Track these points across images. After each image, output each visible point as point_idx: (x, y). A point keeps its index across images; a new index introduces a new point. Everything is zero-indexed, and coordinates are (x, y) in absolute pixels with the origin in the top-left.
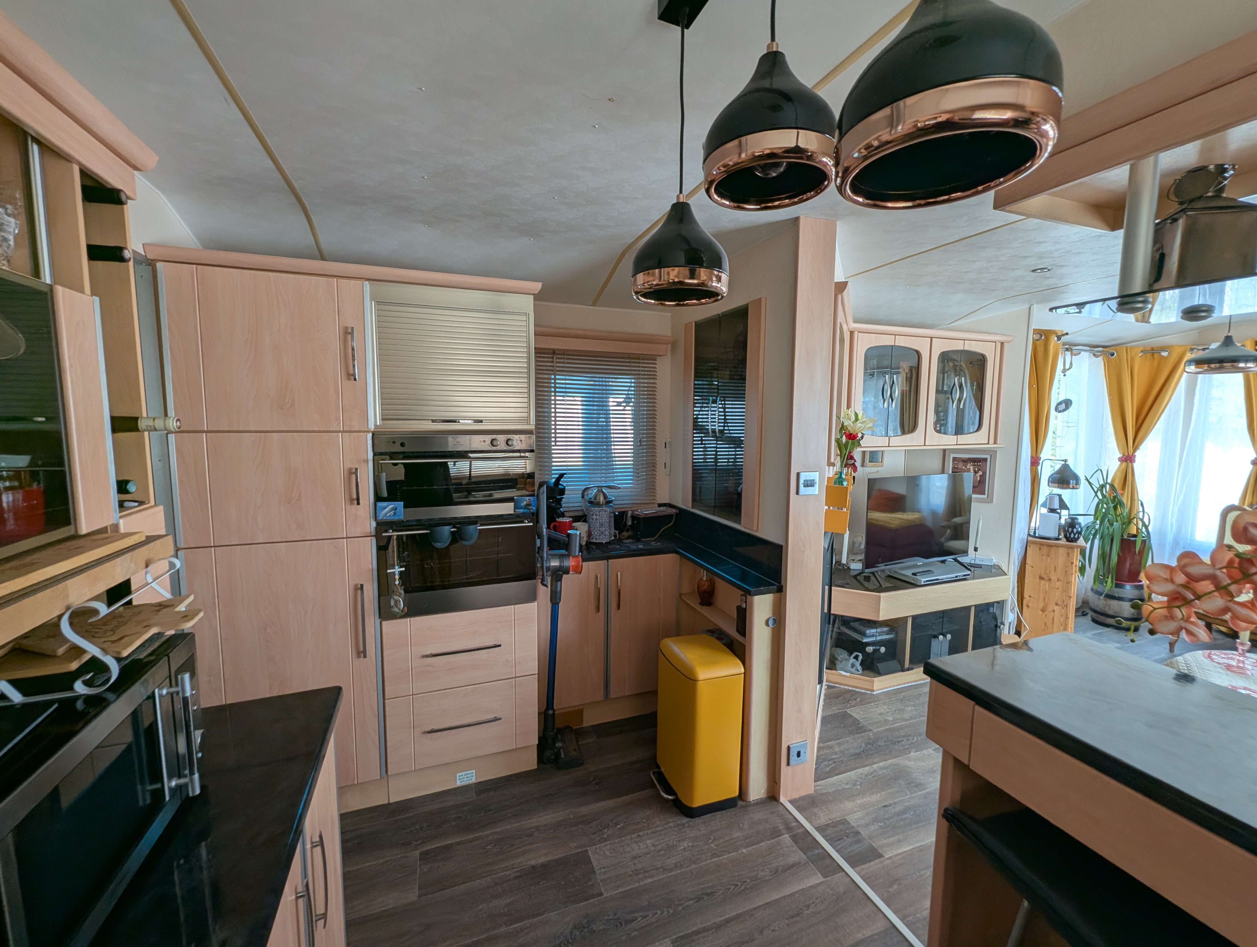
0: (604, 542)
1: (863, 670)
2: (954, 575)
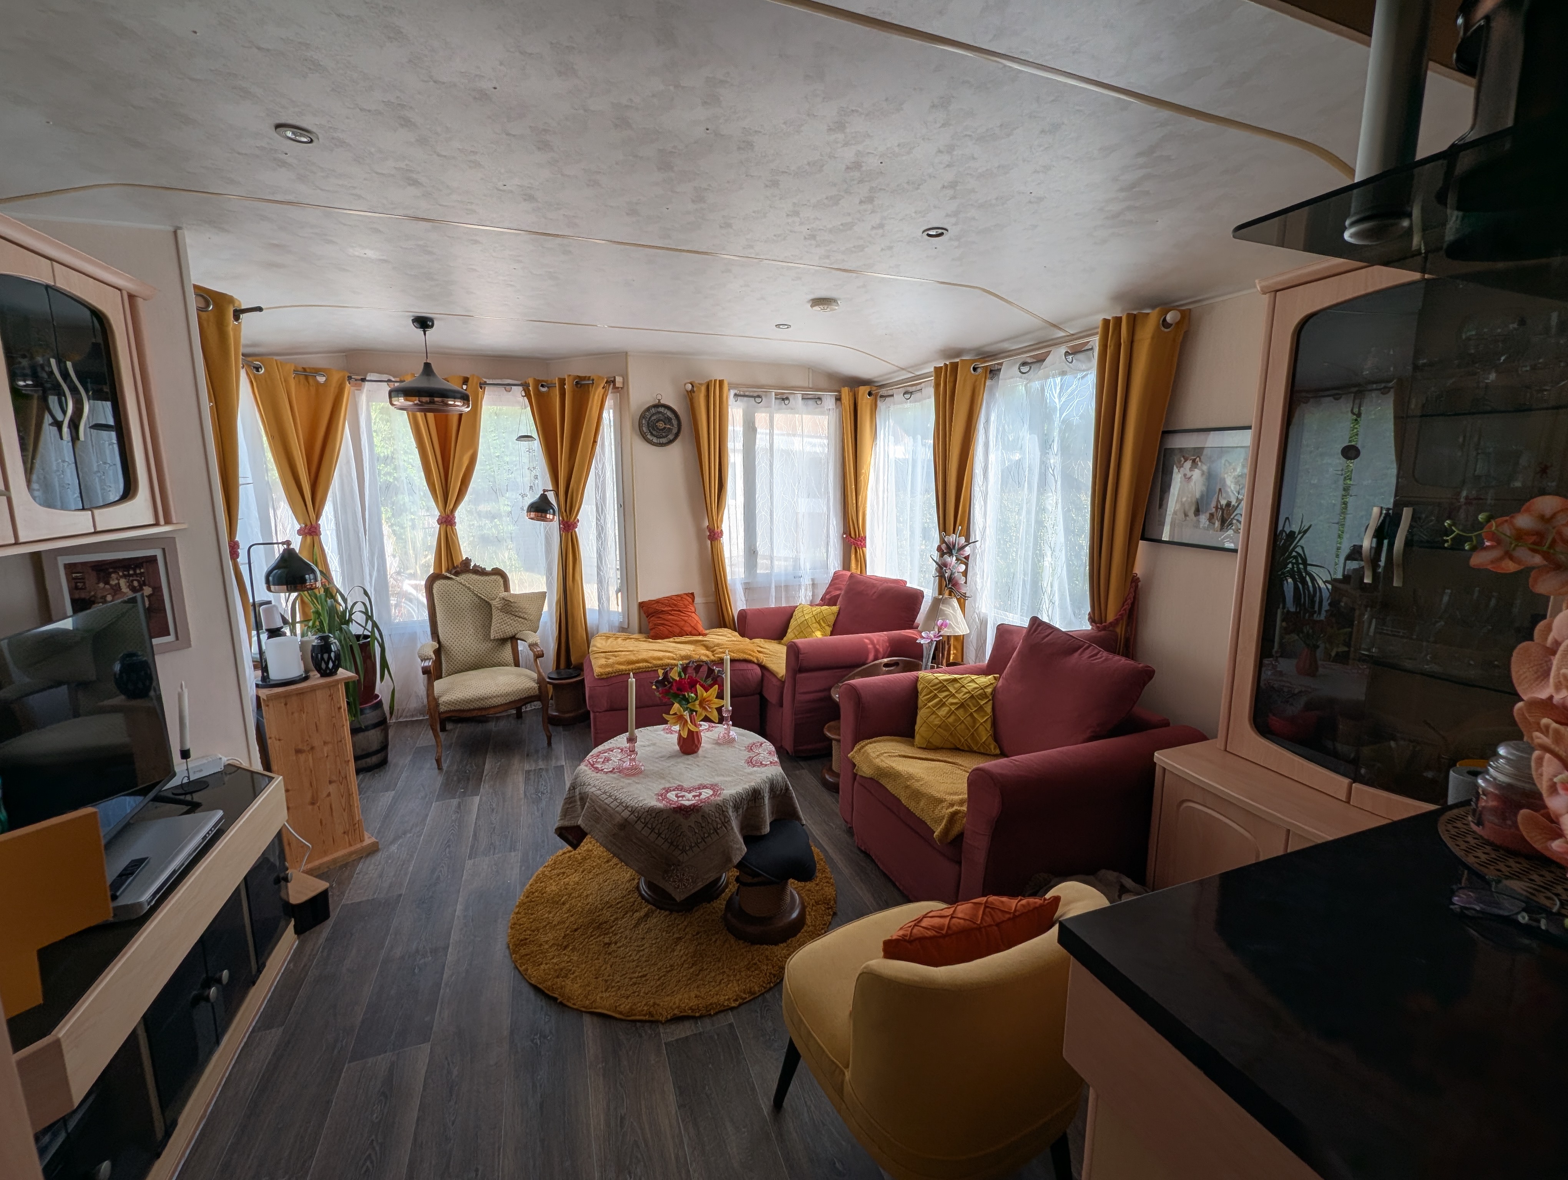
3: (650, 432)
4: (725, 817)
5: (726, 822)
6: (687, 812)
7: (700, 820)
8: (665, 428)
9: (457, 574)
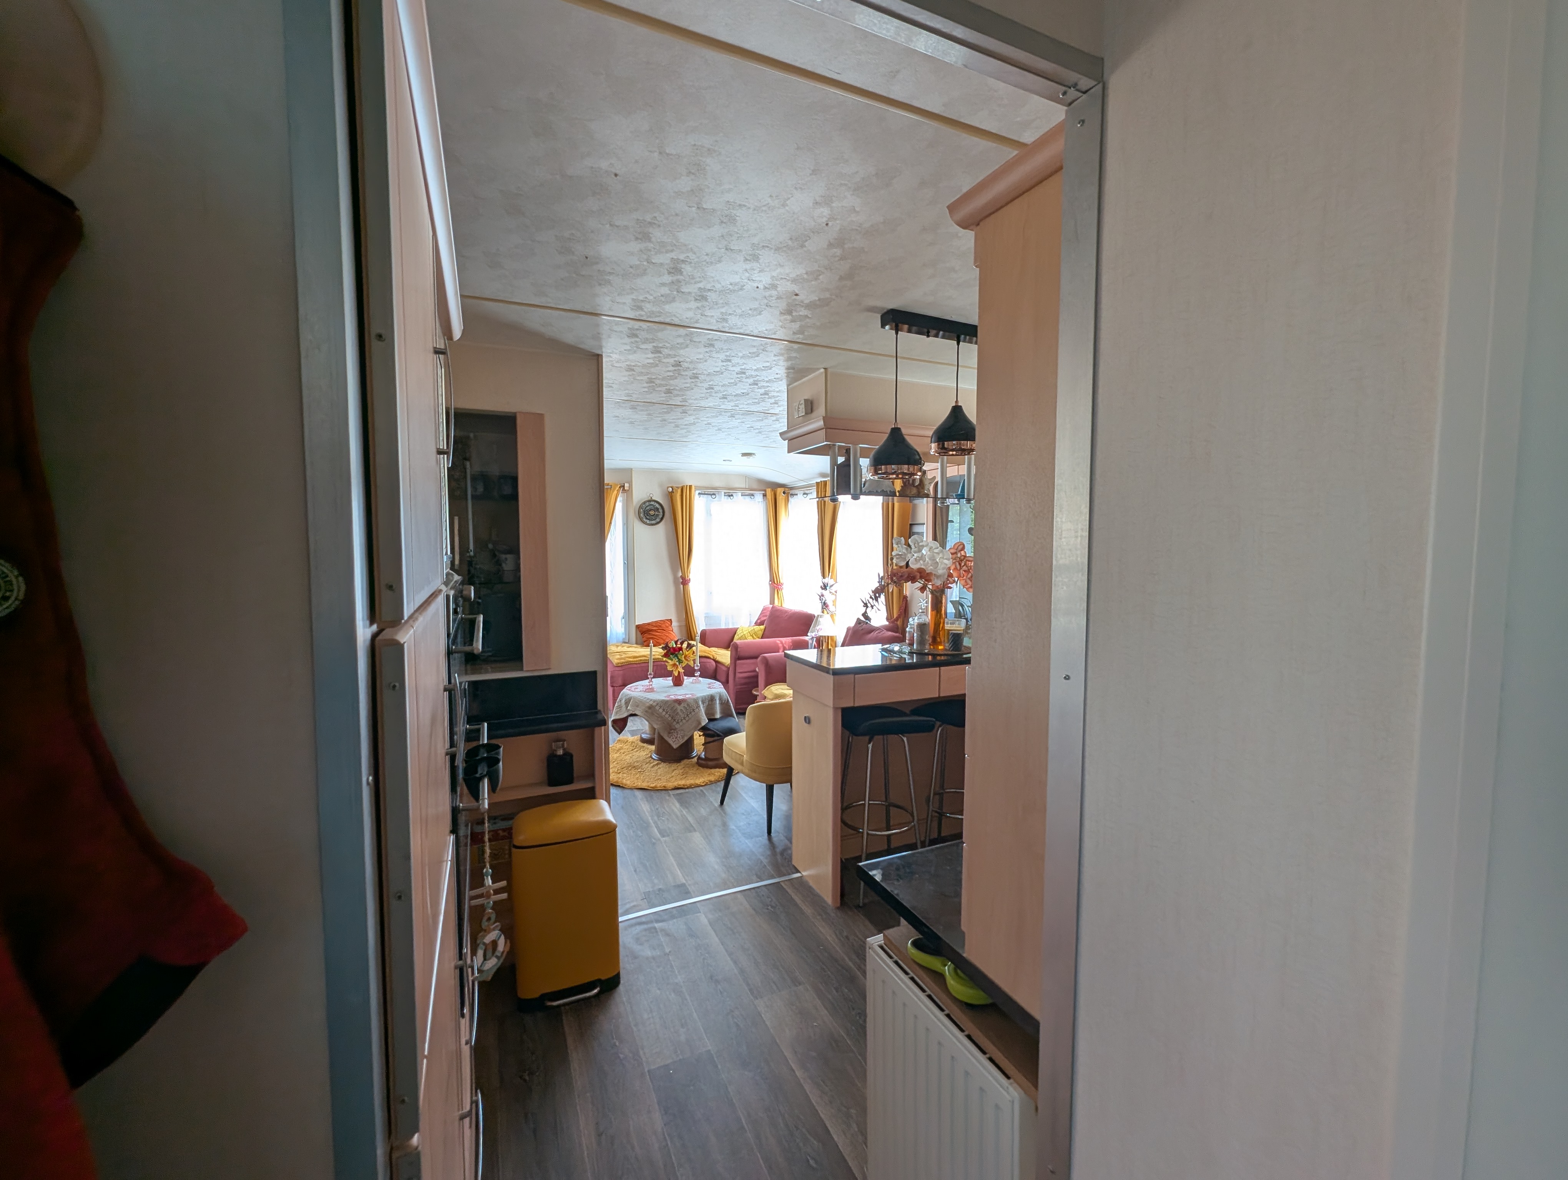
3: (645, 517)
4: (698, 704)
5: (698, 707)
6: (680, 702)
7: (686, 706)
8: (655, 514)
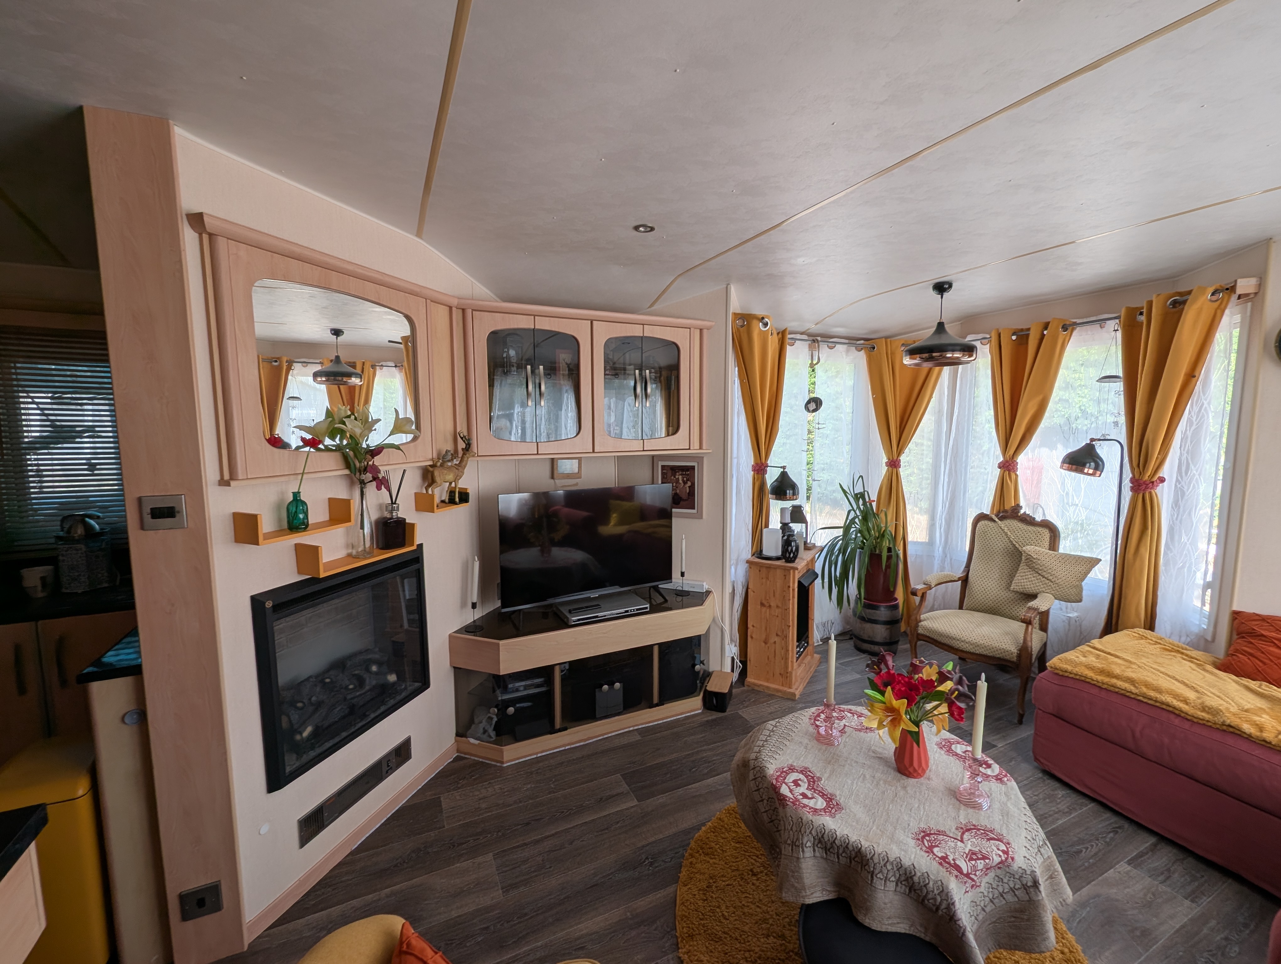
0: (80, 591)
1: (498, 735)
2: (623, 610)
9: (1001, 519)
